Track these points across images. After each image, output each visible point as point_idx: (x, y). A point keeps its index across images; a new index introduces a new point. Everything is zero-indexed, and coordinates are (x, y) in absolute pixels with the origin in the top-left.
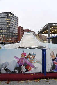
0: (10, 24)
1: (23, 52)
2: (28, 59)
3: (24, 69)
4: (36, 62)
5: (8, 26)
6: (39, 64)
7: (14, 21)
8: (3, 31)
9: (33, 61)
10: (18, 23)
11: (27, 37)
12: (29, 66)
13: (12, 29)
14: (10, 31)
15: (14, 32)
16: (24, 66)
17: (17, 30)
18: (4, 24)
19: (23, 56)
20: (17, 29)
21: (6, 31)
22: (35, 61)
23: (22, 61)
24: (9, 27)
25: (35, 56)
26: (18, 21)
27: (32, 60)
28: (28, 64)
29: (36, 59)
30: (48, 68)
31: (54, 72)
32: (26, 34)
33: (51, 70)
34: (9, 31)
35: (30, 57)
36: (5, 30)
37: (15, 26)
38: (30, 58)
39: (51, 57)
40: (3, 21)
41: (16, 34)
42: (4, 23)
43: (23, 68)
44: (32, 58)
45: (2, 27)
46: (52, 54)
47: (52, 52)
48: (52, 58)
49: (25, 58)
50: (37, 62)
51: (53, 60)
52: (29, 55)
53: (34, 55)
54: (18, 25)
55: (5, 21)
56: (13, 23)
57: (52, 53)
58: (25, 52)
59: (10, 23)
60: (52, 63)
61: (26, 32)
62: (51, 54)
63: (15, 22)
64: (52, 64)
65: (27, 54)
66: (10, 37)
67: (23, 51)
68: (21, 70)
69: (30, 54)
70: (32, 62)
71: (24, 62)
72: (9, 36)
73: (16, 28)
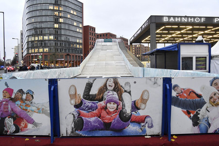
0: (61, 20)
1: (6, 87)
2: (18, 102)
3: (11, 126)
4: (37, 111)
5: (56, 26)
6: (44, 115)
7: (72, 12)
8: (46, 38)
9: (29, 109)
10: (82, 18)
11: (102, 53)
12: (21, 119)
13: (68, 33)
14: (63, 38)
15: (71, 40)
16: (12, 120)
17: (81, 36)
18: (48, 19)
19: (8, 95)
20: (81, 31)
21: (52, 37)
22: (34, 108)
23: (6, 107)
24: (60, 28)
25: (32, 96)
26: (82, 12)
27: (27, 105)
28: (18, 114)
29: (36, 103)
30: (67, 126)
31: (81, 137)
32: (100, 44)
33: (72, 132)
34: (59, 39)
35: (22, 98)
36: (50, 35)
37: (75, 24)
38: (22, 100)
39: (71, 99)
40: (44, 13)
41: (78, 46)
42: (48, 17)
43: (8, 123)
44: (26, 100)
45: (42, 28)
46: (73, 92)
47: (73, 86)
48: (73, 102)
49: (12, 99)
50: (39, 111)
51: (76, 106)
52: (20, 94)
53: (30, 94)
54: (82, 23)
55: (49, 13)
56: (69, 16)
57: (73, 88)
58: (10, 87)
59: (61, 17)
60: (75, 114)
61: (103, 40)
62: (69, 91)
63: (75, 13)
64: (74, 117)
65: (15, 91)
66: (64, 53)
67: (6, 84)
68: (5, 129)
69: (21, 91)
70: (26, 110)
71: (10, 109)
72: (59, 50)
73: (78, 30)
